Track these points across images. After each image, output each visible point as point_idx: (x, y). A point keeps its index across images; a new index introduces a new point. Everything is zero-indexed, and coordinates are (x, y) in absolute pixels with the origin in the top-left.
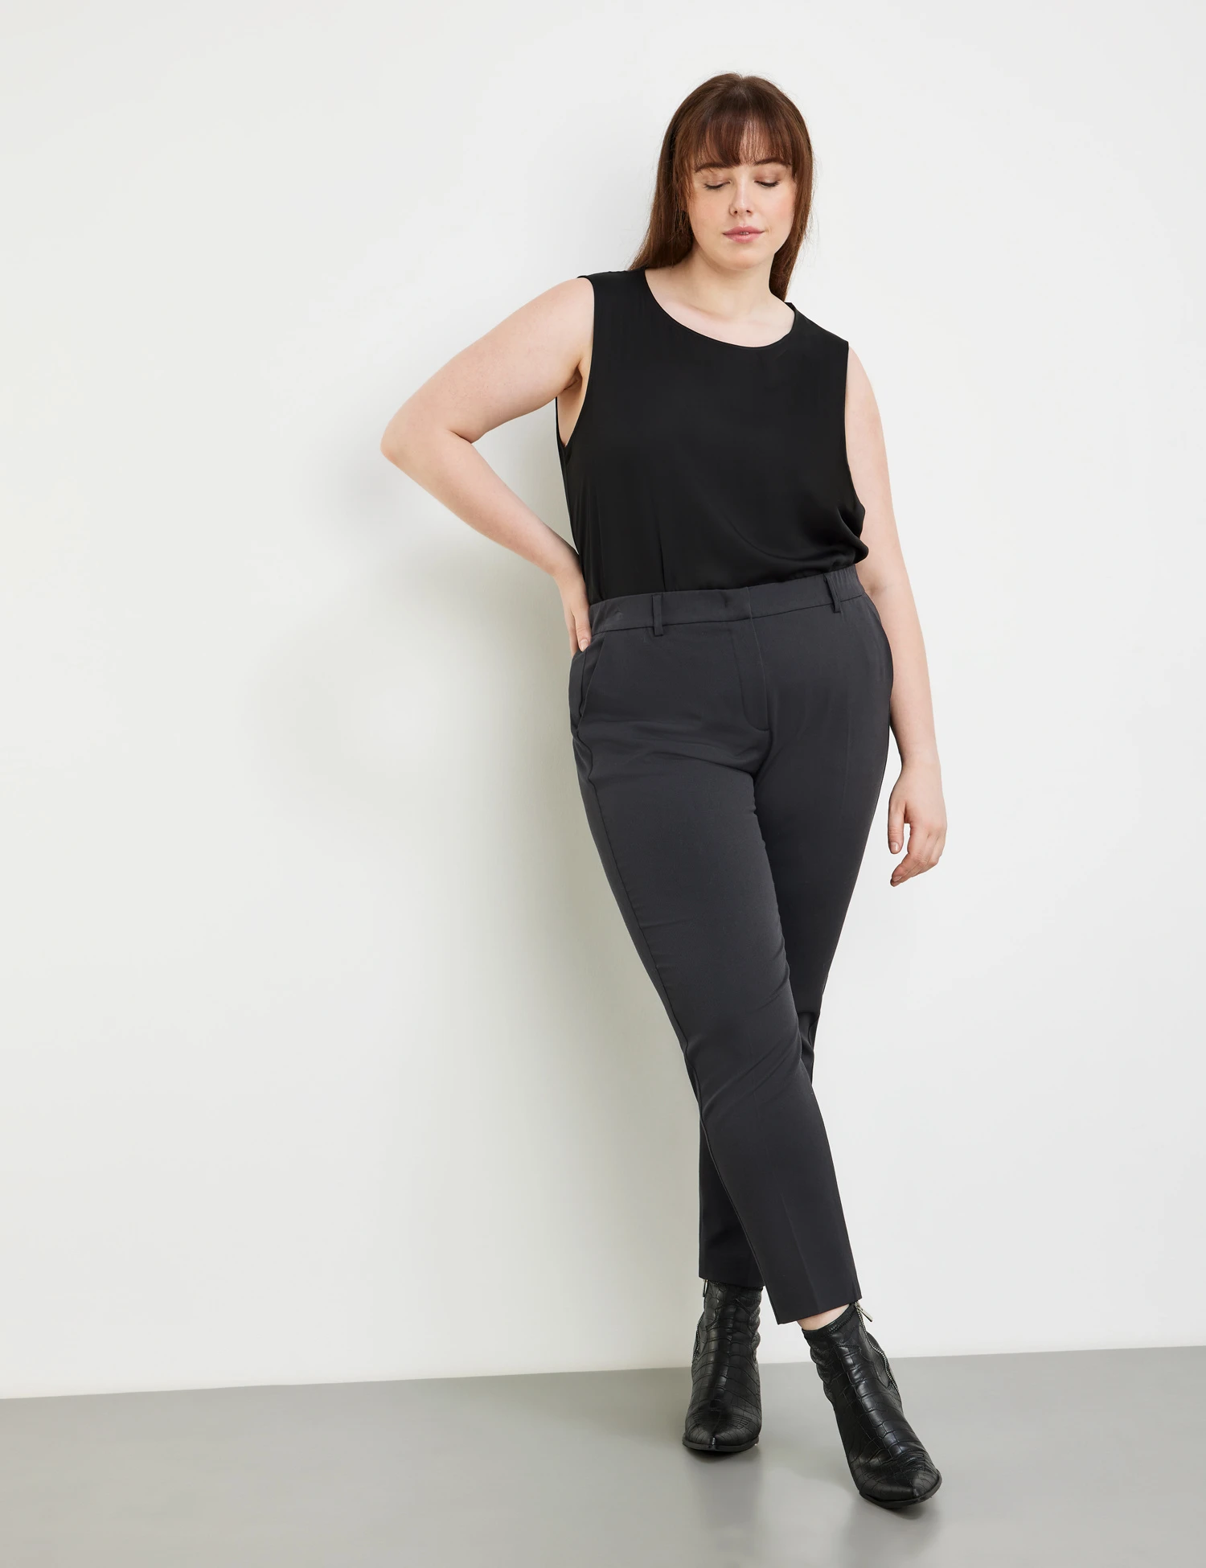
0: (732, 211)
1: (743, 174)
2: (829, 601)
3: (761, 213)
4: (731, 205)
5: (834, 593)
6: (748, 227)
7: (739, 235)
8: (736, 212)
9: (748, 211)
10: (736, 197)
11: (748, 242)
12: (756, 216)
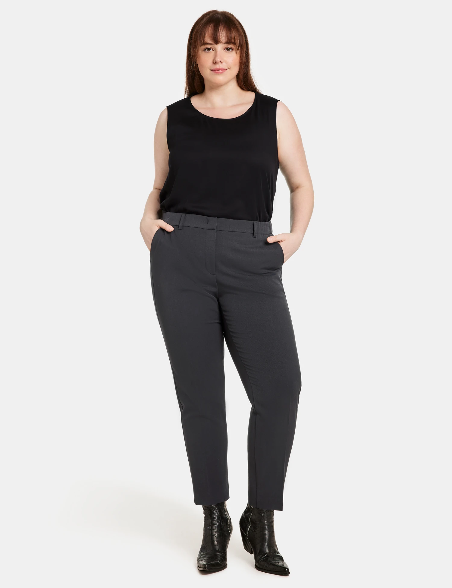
0: (214, 62)
1: (220, 47)
2: (252, 232)
3: (226, 63)
4: (214, 59)
5: (255, 230)
6: (221, 68)
7: (216, 71)
8: (216, 62)
9: (221, 62)
10: (216, 55)
11: (221, 73)
12: (224, 63)
